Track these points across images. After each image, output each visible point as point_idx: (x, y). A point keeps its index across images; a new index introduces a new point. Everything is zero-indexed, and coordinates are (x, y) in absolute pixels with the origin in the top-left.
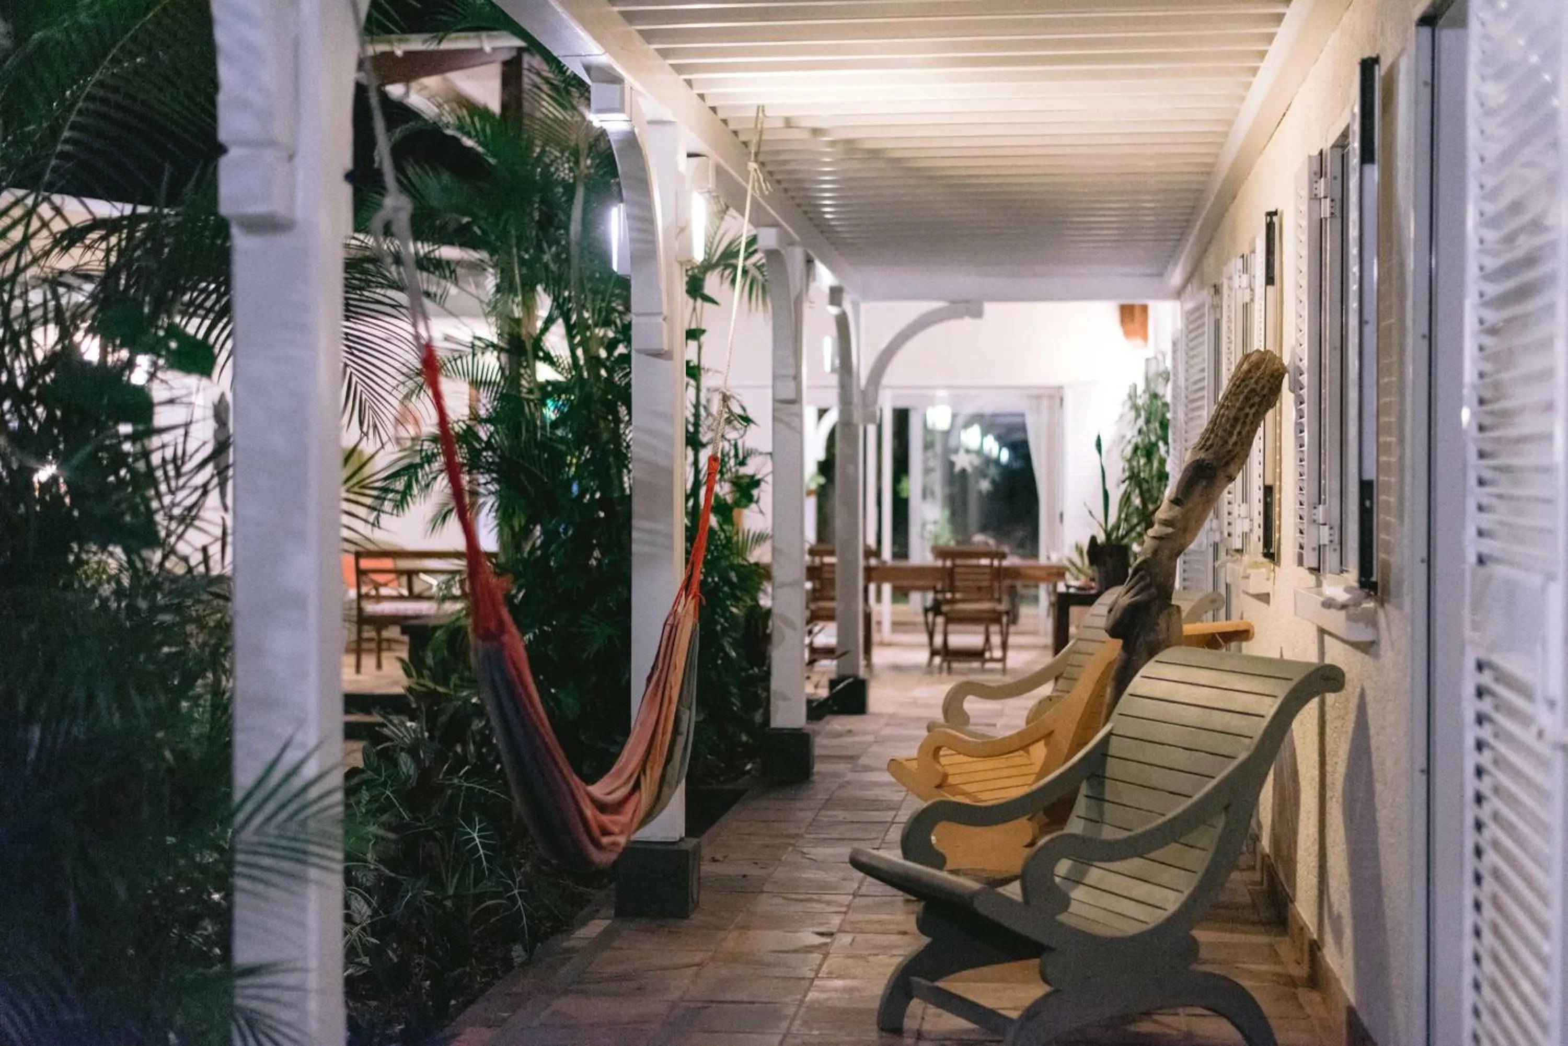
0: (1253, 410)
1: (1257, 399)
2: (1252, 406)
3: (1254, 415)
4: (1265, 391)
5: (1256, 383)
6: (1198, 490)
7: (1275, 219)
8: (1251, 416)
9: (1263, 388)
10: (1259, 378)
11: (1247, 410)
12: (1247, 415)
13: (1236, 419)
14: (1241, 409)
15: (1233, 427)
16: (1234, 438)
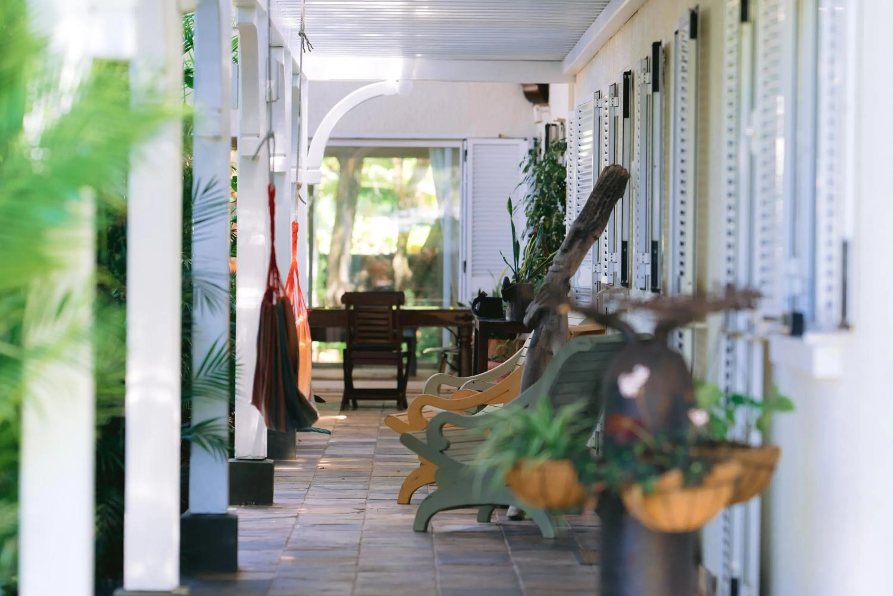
0: (609, 200)
1: (612, 193)
2: (608, 197)
3: (609, 202)
4: (616, 188)
5: (611, 183)
6: (577, 245)
7: (629, 76)
8: (607, 204)
9: (614, 187)
10: (613, 181)
11: (605, 199)
12: (605, 202)
13: (599, 204)
14: (601, 199)
15: (597, 208)
16: (598, 215)
